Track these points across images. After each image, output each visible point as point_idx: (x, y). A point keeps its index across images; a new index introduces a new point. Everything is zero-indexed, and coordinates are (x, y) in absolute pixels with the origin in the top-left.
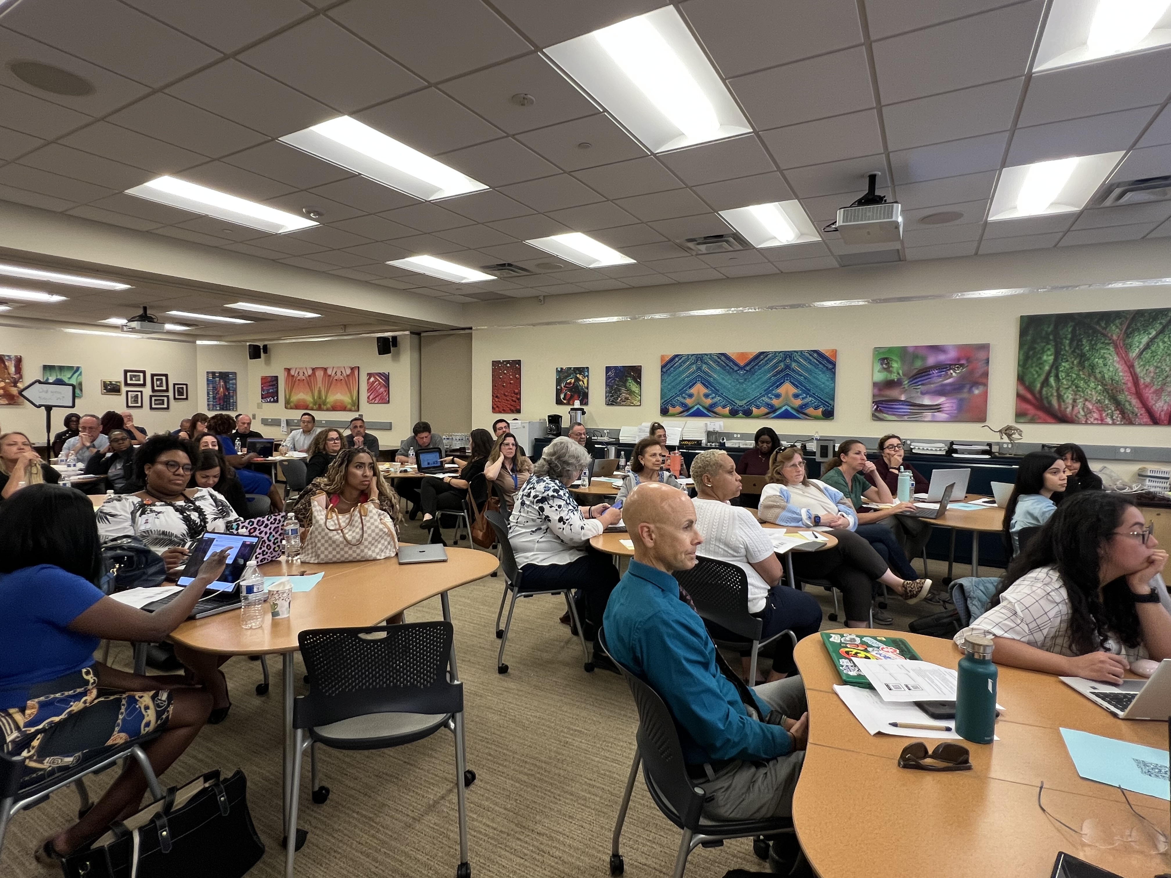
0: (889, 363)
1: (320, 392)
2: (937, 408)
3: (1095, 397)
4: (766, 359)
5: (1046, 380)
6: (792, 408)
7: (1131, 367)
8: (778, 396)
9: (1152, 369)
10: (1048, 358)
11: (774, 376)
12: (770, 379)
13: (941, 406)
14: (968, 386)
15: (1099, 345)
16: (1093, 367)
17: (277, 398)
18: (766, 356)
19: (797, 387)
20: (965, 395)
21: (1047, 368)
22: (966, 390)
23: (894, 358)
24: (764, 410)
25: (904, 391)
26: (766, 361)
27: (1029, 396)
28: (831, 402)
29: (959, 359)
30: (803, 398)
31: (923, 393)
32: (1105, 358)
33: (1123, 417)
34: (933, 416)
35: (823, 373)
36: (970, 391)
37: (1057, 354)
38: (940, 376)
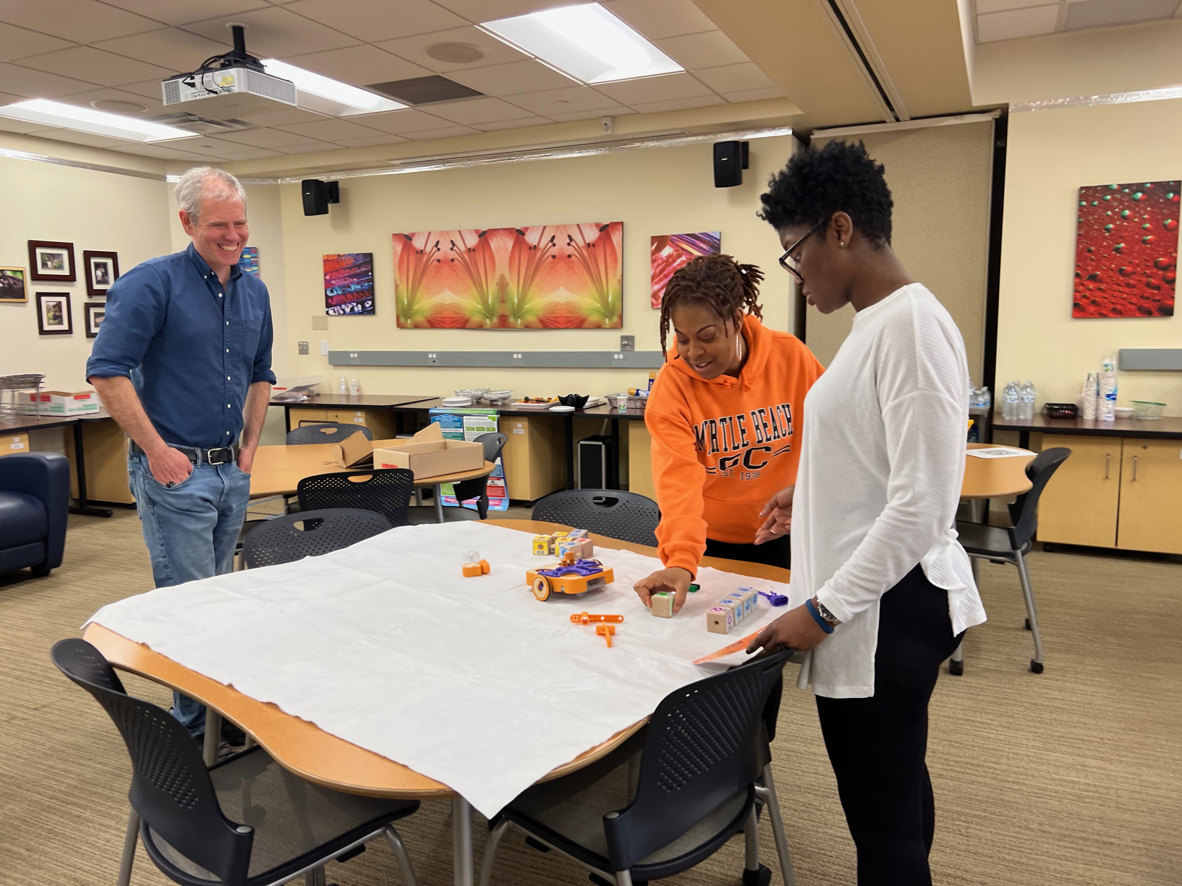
1: (503, 286)
17: (373, 305)
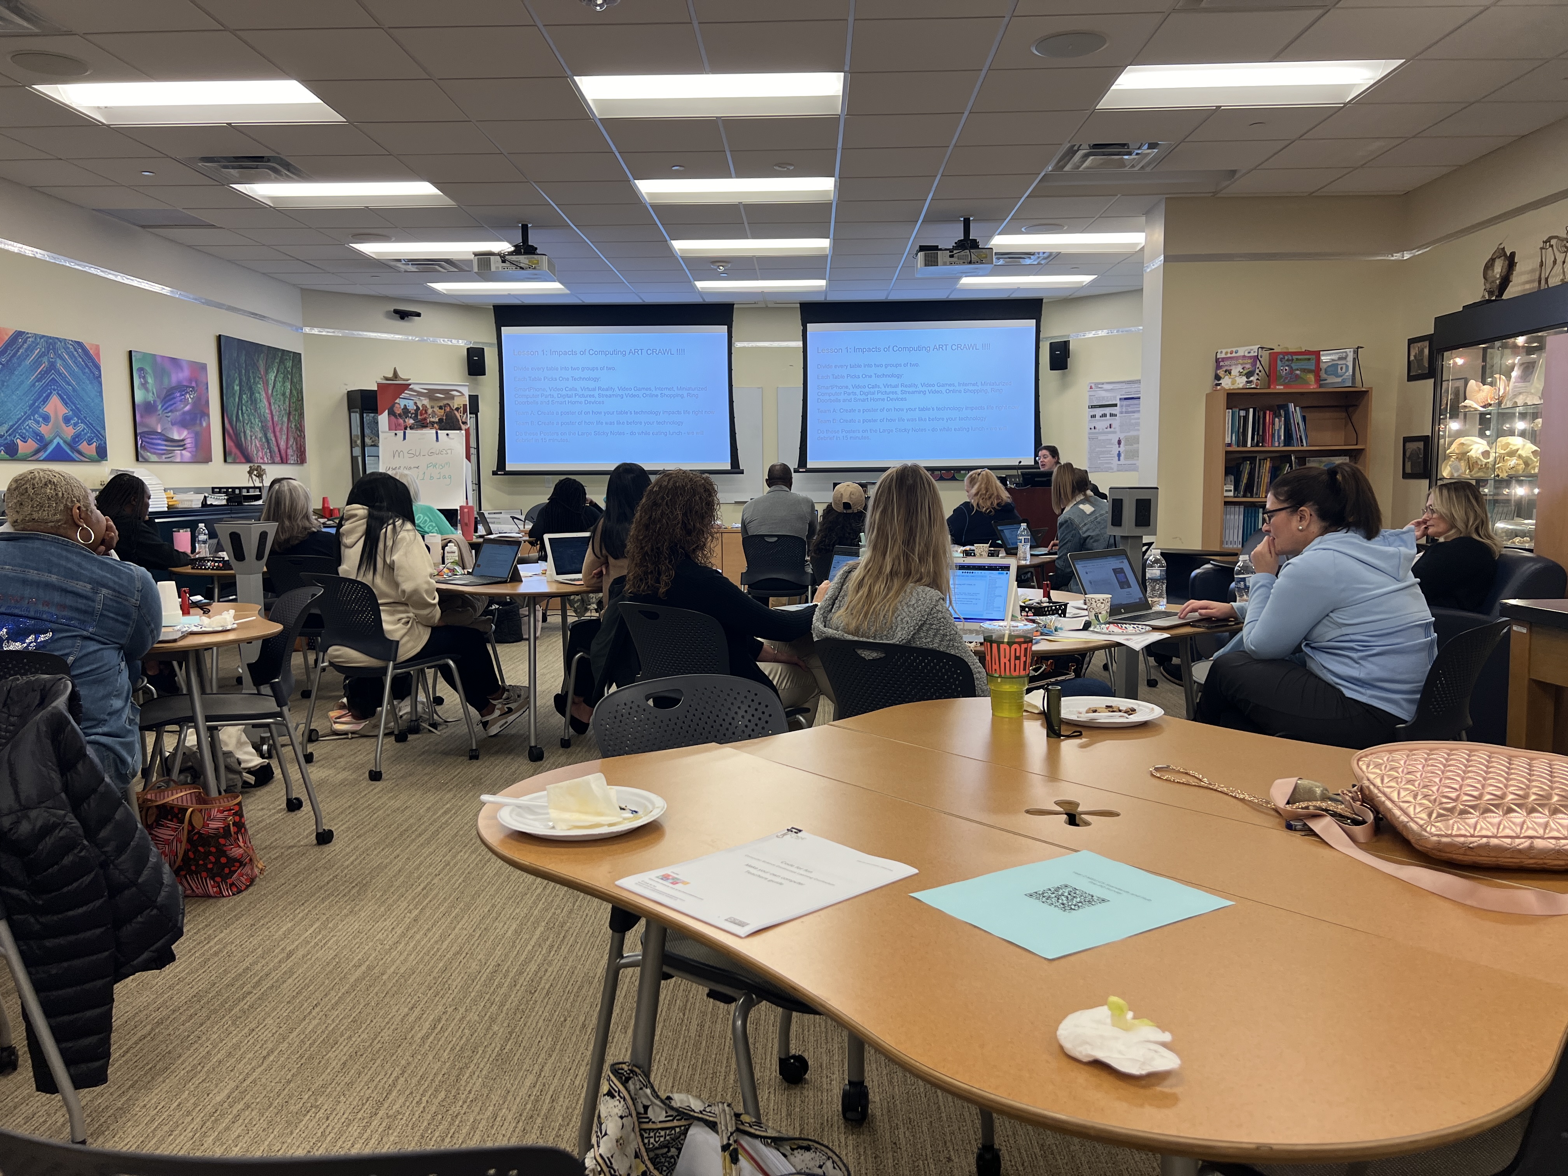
0: (144, 377)
2: (180, 444)
3: (260, 435)
4: (25, 346)
5: (238, 412)
6: (65, 442)
7: (270, 404)
8: (46, 419)
9: (277, 406)
10: (237, 388)
11: (39, 380)
12: (34, 385)
13: (186, 442)
14: (199, 416)
15: (257, 379)
16: (256, 400)
18: (25, 342)
19: (66, 404)
20: (198, 428)
21: (237, 399)
22: (198, 422)
23: (148, 369)
24: (31, 445)
25: (159, 421)
26: (26, 350)
27: (231, 431)
28: (102, 432)
29: (191, 381)
30: (75, 425)
31: (173, 424)
32: (259, 393)
33: (271, 456)
34: (182, 455)
35: (91, 383)
36: (201, 424)
37: (240, 385)
38: (181, 401)
